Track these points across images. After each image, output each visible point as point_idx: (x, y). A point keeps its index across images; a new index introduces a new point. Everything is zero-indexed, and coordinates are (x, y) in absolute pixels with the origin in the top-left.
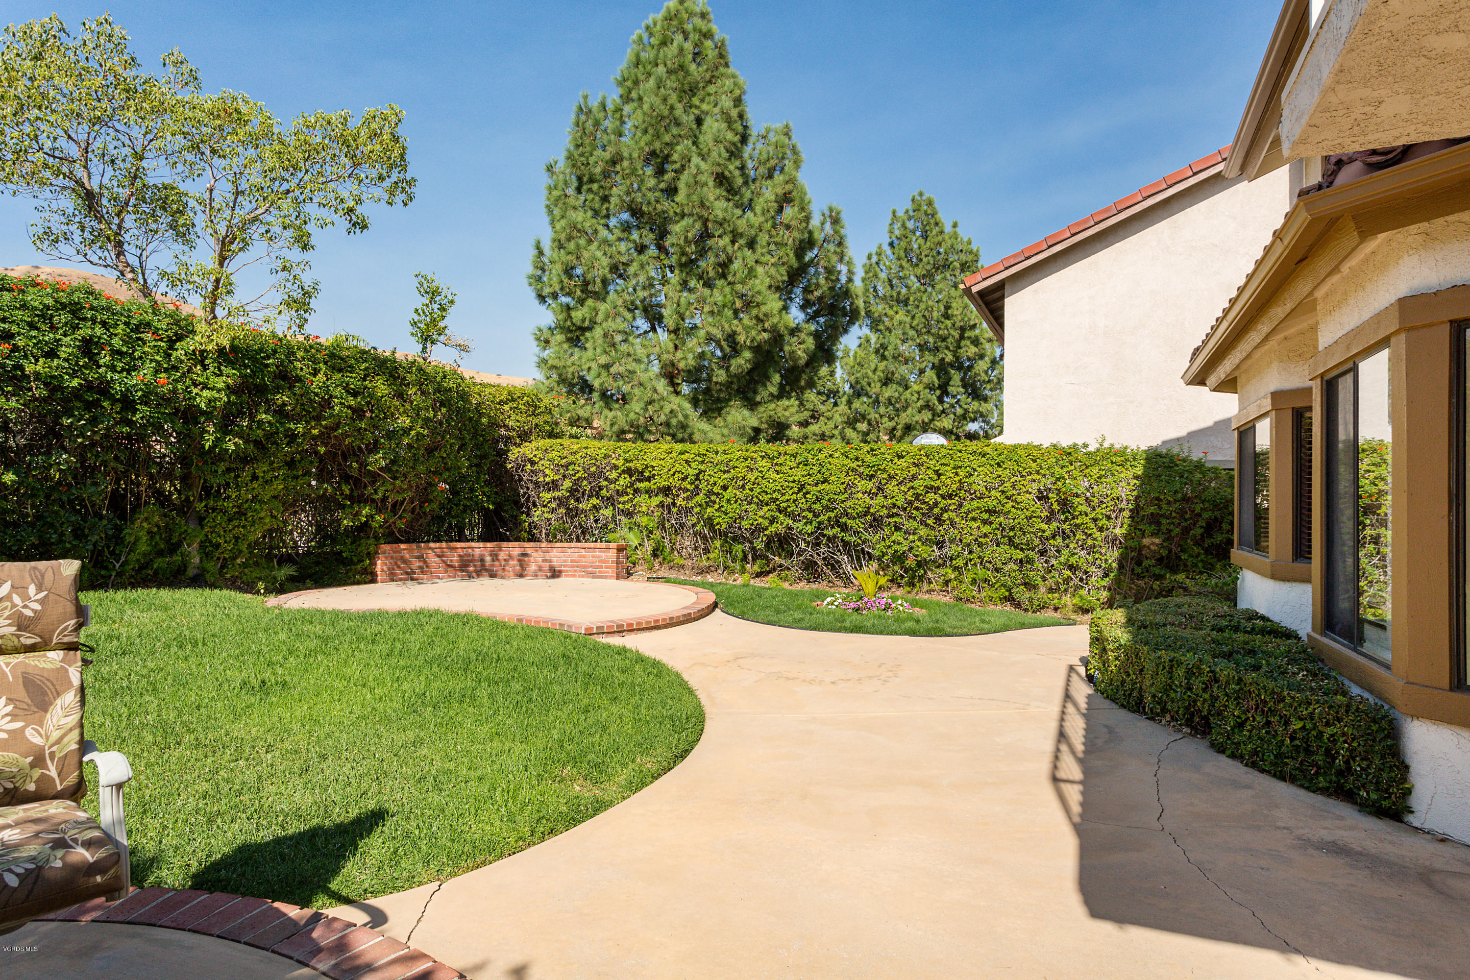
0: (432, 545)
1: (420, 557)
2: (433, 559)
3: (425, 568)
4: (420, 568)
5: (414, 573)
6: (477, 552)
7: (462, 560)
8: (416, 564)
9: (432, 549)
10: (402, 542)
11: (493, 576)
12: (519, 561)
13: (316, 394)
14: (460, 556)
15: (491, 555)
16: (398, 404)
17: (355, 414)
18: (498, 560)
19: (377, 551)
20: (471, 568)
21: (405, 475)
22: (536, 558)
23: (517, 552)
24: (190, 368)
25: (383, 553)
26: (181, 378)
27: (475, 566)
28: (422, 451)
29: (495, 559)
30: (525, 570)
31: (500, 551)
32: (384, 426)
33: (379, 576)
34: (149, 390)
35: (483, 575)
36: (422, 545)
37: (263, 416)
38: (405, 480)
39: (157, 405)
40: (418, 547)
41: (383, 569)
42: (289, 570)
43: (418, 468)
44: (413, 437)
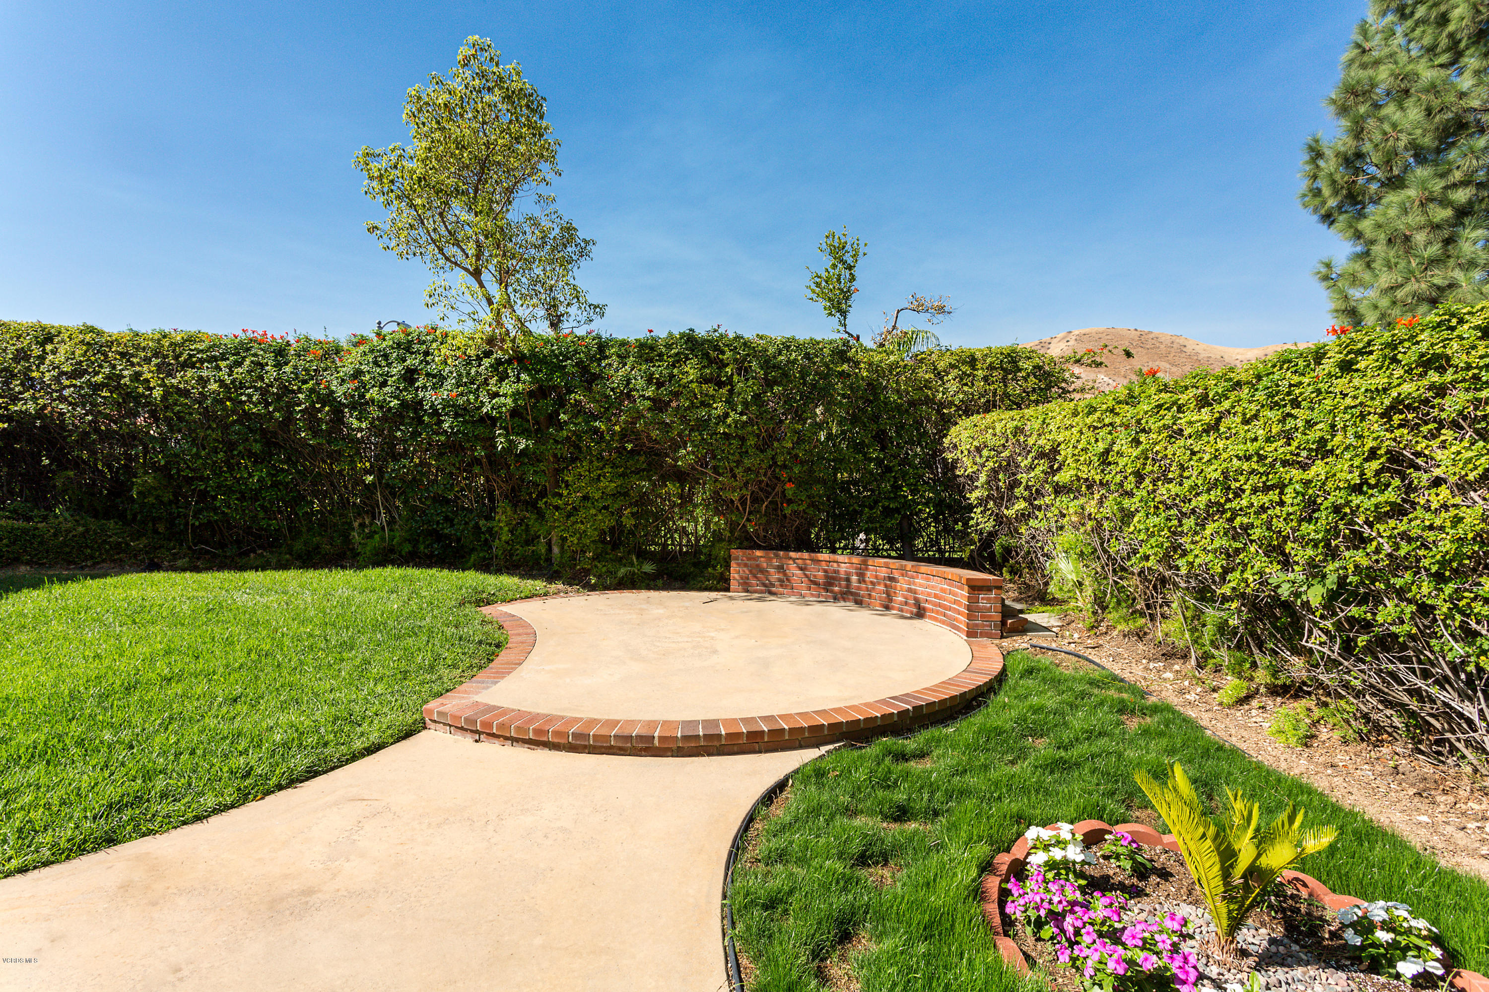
0: (793, 554)
1: (780, 568)
2: (793, 571)
3: (786, 582)
4: (780, 580)
5: (773, 586)
6: (843, 568)
7: (827, 577)
8: (775, 576)
9: (794, 560)
10: (759, 548)
11: (859, 603)
12: (886, 586)
13: (612, 389)
14: (825, 571)
15: (857, 574)
16: (710, 389)
17: (658, 405)
18: (864, 581)
19: (730, 556)
20: (837, 589)
21: (732, 470)
22: (902, 584)
23: (883, 573)
24: (486, 379)
25: (737, 559)
26: (478, 389)
27: (840, 586)
28: (752, 441)
29: (862, 580)
30: (891, 600)
31: (867, 569)
32: (692, 416)
33: (734, 584)
34: (446, 403)
35: (849, 600)
36: (781, 553)
37: (563, 417)
38: (734, 476)
39: (457, 415)
40: (777, 556)
41: (736, 576)
42: (648, 568)
43: (747, 462)
44: (730, 426)
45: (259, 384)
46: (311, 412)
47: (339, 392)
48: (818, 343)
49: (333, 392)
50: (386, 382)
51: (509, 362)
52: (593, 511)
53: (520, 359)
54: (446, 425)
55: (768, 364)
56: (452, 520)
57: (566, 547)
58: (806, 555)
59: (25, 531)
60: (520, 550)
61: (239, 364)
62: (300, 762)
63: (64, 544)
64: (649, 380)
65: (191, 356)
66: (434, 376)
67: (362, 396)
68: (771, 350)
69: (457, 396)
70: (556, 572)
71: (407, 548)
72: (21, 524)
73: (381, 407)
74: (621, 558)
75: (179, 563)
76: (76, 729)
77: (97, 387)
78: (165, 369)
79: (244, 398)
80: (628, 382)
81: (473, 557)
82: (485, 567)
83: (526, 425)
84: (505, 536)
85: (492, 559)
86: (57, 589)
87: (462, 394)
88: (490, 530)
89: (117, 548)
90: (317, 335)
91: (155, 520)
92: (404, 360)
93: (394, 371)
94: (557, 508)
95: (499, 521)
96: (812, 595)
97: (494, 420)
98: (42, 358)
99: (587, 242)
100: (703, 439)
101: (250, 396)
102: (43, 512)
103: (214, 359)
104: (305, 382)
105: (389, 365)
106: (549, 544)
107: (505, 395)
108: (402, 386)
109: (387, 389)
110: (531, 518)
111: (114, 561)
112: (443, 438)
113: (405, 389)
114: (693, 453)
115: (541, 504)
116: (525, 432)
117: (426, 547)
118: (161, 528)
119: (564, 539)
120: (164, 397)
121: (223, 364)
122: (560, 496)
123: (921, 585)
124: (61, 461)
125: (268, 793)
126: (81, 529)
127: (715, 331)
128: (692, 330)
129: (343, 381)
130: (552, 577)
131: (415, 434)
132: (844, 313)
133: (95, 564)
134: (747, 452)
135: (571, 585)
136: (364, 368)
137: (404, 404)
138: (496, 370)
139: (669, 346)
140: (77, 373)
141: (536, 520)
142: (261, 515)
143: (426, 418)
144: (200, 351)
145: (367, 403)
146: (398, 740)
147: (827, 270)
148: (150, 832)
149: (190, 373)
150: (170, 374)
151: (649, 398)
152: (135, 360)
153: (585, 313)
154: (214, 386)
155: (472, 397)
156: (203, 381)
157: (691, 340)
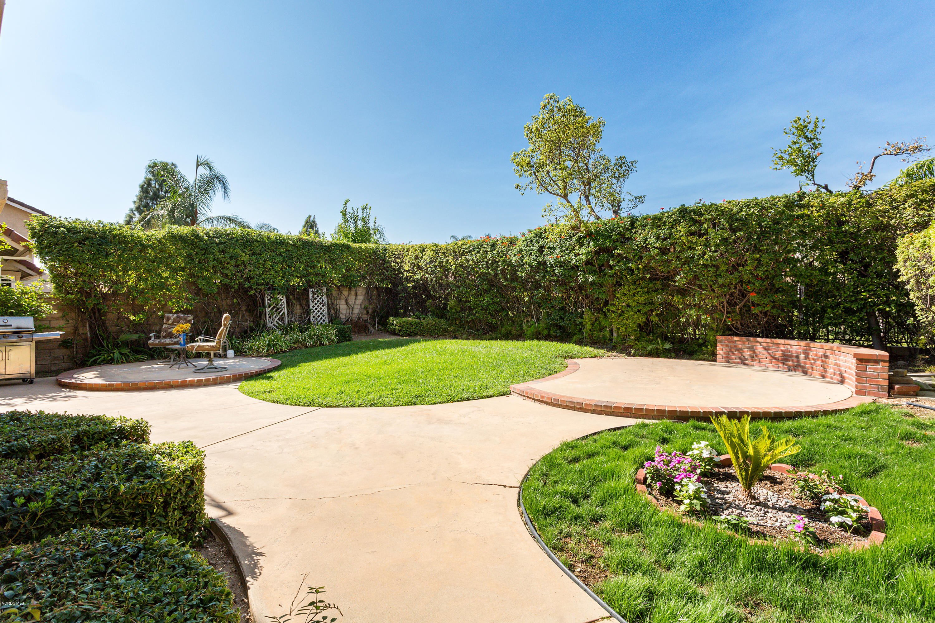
0: (759, 339)
1: (751, 348)
2: (759, 349)
3: (755, 357)
4: (751, 356)
5: (747, 360)
6: (794, 349)
7: (783, 355)
8: (747, 353)
9: (760, 343)
10: (737, 335)
11: (805, 373)
12: (822, 361)
13: (637, 245)
14: (782, 351)
15: (804, 353)
16: (694, 239)
17: (663, 251)
18: (808, 358)
19: (716, 340)
20: (790, 363)
21: (711, 286)
22: (832, 361)
23: (820, 352)
24: (574, 247)
25: (721, 341)
26: (569, 253)
27: (793, 361)
28: (723, 268)
29: (807, 358)
30: (825, 372)
31: (810, 350)
32: (682, 256)
33: (719, 357)
34: (556, 261)
35: (799, 370)
36: (751, 338)
37: (612, 263)
38: (713, 290)
39: (561, 266)
40: (748, 340)
41: (721, 352)
42: (668, 346)
43: (720, 281)
44: (707, 260)
45: (485, 260)
46: (503, 270)
47: (514, 259)
48: (775, 199)
49: (512, 260)
50: (531, 253)
51: (585, 237)
52: (632, 313)
53: (589, 234)
54: (556, 272)
55: (732, 218)
56: (563, 319)
57: (619, 333)
58: (768, 340)
59: (419, 323)
60: (596, 334)
61: (478, 252)
62: (465, 396)
63: (430, 328)
64: (658, 238)
65: (464, 251)
66: (551, 248)
67: (522, 261)
68: (735, 210)
69: (560, 257)
70: (614, 346)
71: (546, 332)
72: (418, 320)
73: (530, 265)
74: (652, 340)
75: (463, 337)
76: (413, 378)
77: (435, 267)
78: (456, 258)
79: (480, 266)
80: (646, 240)
81: (575, 338)
82: (580, 342)
83: (594, 269)
84: (589, 327)
85: (583, 338)
86: (424, 343)
87: (562, 256)
88: (581, 323)
89: (445, 330)
90: (508, 235)
91: (456, 319)
92: (538, 242)
93: (534, 248)
94: (613, 312)
95: (586, 319)
96: (773, 366)
97: (578, 267)
98: (422, 257)
99: (632, 163)
100: (690, 269)
101: (482, 265)
102: (424, 316)
103: (471, 251)
104: (501, 257)
105: (533, 245)
106: (611, 331)
107: (582, 254)
108: (537, 255)
109: (532, 257)
110: (601, 316)
111: (444, 335)
112: (555, 278)
113: (539, 256)
114: (685, 278)
115: (604, 310)
116: (592, 272)
117: (554, 332)
118: (457, 322)
119: (618, 329)
120: (456, 268)
121: (473, 253)
122: (614, 305)
123: (842, 361)
124: (429, 296)
125: (454, 401)
126: (434, 322)
127: (698, 203)
128: (683, 205)
129: (515, 255)
130: (613, 348)
131: (544, 277)
132: (811, 172)
133: (438, 336)
134: (720, 275)
135: (621, 353)
136: (523, 248)
137: (539, 263)
138: (579, 242)
139: (669, 217)
140: (431, 262)
141: (603, 318)
142: (489, 316)
143: (548, 269)
144: (466, 249)
145: (524, 264)
146: (499, 396)
147: (790, 147)
148: (424, 404)
149: (463, 257)
150: (457, 260)
151: (657, 248)
152: (447, 255)
153: (633, 203)
154: (471, 263)
155: (567, 256)
156: (467, 261)
157: (684, 212)
